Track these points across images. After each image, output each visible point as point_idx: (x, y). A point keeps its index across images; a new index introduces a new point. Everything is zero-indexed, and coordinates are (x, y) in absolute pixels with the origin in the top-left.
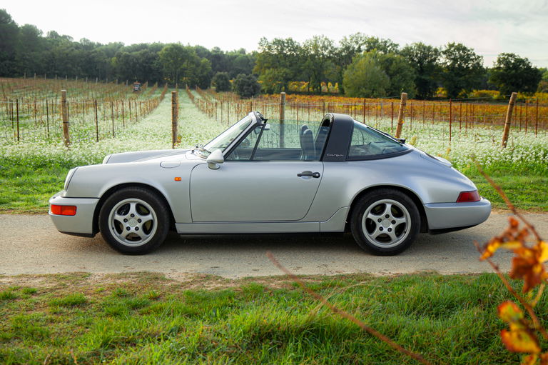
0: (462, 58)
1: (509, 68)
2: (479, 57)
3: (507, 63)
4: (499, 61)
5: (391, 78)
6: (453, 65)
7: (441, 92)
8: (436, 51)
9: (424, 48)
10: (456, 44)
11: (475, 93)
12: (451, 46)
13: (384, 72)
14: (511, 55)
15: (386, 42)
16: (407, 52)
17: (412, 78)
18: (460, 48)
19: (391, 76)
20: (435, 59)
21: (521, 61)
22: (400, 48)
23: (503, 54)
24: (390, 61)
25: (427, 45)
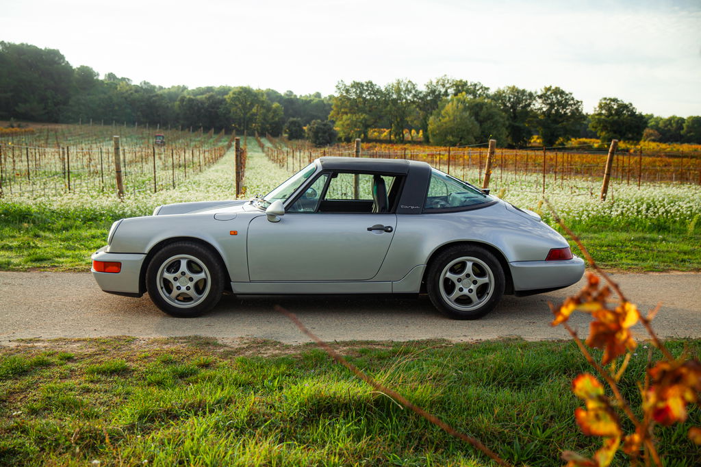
0: (559, 103)
1: (611, 114)
2: (578, 102)
3: (610, 109)
4: (601, 107)
5: (481, 125)
6: (549, 110)
7: (536, 140)
8: (531, 95)
9: (518, 91)
10: (553, 88)
11: (574, 142)
12: (548, 89)
13: (473, 118)
14: (615, 100)
15: (475, 85)
16: (499, 96)
17: (504, 125)
18: (558, 92)
19: (481, 122)
20: (529, 105)
21: (625, 107)
22: (492, 92)
23: (605, 99)
24: (480, 106)
25: (521, 88)
